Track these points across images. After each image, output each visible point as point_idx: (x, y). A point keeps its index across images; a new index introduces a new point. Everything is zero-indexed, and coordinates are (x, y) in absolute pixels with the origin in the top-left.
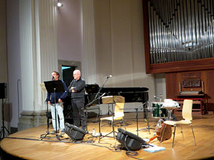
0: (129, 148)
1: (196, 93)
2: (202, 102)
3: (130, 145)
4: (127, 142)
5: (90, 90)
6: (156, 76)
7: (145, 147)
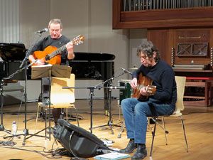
0: (75, 152)
1: (199, 68)
2: (209, 84)
3: (77, 147)
4: (73, 143)
5: (8, 54)
6: (130, 34)
7: (102, 153)
